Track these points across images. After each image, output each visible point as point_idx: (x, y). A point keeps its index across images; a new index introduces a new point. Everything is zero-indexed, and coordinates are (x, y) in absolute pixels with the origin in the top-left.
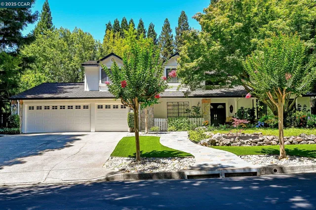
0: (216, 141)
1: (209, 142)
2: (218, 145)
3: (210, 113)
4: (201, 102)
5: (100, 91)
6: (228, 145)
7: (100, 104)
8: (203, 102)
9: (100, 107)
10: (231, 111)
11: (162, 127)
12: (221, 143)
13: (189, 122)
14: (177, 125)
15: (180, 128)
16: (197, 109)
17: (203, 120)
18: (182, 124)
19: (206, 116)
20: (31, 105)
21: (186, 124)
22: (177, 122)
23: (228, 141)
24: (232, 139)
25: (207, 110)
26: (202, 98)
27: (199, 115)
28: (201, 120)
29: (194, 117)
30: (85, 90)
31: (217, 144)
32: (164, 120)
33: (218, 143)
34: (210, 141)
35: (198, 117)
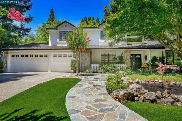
0: (135, 94)
1: (123, 96)
2: (138, 100)
3: (130, 61)
4: (124, 53)
5: (58, 45)
6: (153, 101)
7: (55, 53)
8: (126, 52)
9: (55, 56)
10: (146, 59)
11: (96, 70)
12: (142, 97)
13: (115, 67)
14: (106, 69)
15: (108, 71)
16: (121, 58)
17: (125, 66)
18: (110, 68)
19: (127, 62)
20: (13, 54)
21: (112, 68)
22: (106, 67)
23: (153, 95)
24: (159, 93)
25: (127, 58)
26: (124, 50)
27: (122, 62)
28: (123, 66)
29: (118, 63)
30: (49, 45)
31: (136, 98)
32: (98, 65)
33: (137, 96)
34: (126, 95)
35: (121, 63)
